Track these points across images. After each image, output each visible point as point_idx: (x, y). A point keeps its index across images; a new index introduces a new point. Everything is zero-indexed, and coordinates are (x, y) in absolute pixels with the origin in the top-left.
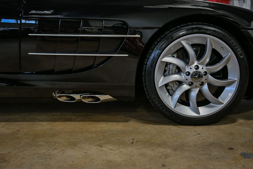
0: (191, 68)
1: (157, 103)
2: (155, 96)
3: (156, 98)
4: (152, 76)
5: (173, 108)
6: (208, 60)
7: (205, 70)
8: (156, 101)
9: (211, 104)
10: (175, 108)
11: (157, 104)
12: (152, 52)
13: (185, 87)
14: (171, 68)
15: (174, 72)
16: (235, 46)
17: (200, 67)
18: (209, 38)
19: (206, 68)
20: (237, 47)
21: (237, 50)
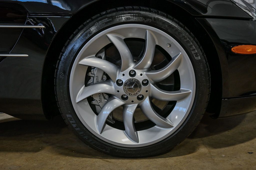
0: (124, 75)
1: (74, 126)
2: (70, 116)
3: (73, 119)
4: (65, 86)
5: (99, 133)
6: (149, 63)
7: (145, 77)
8: (73, 123)
9: (156, 127)
10: (101, 133)
11: (75, 128)
12: (65, 50)
14: (95, 74)
15: (100, 79)
16: (188, 42)
17: (138, 72)
18: (148, 30)
19: (146, 74)
20: (191, 43)
21: (191, 49)
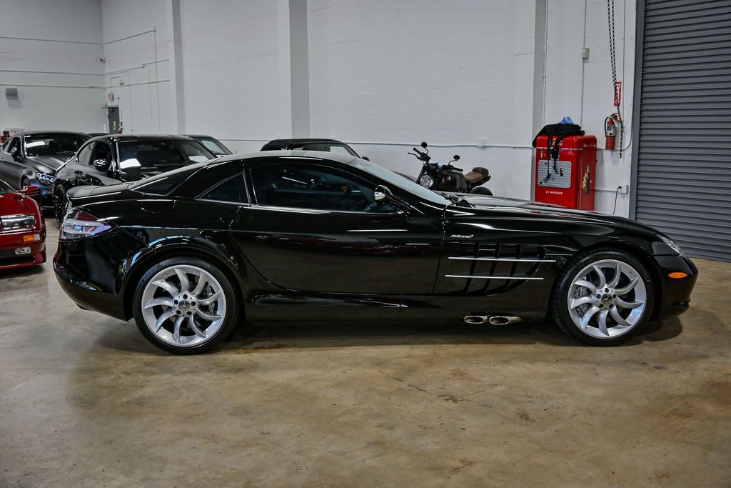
0: (601, 291)
4: (565, 298)
6: (617, 284)
9: (619, 325)
10: (585, 329)
13: (595, 309)
14: (581, 291)
15: (584, 295)
17: (610, 290)
19: (615, 291)
